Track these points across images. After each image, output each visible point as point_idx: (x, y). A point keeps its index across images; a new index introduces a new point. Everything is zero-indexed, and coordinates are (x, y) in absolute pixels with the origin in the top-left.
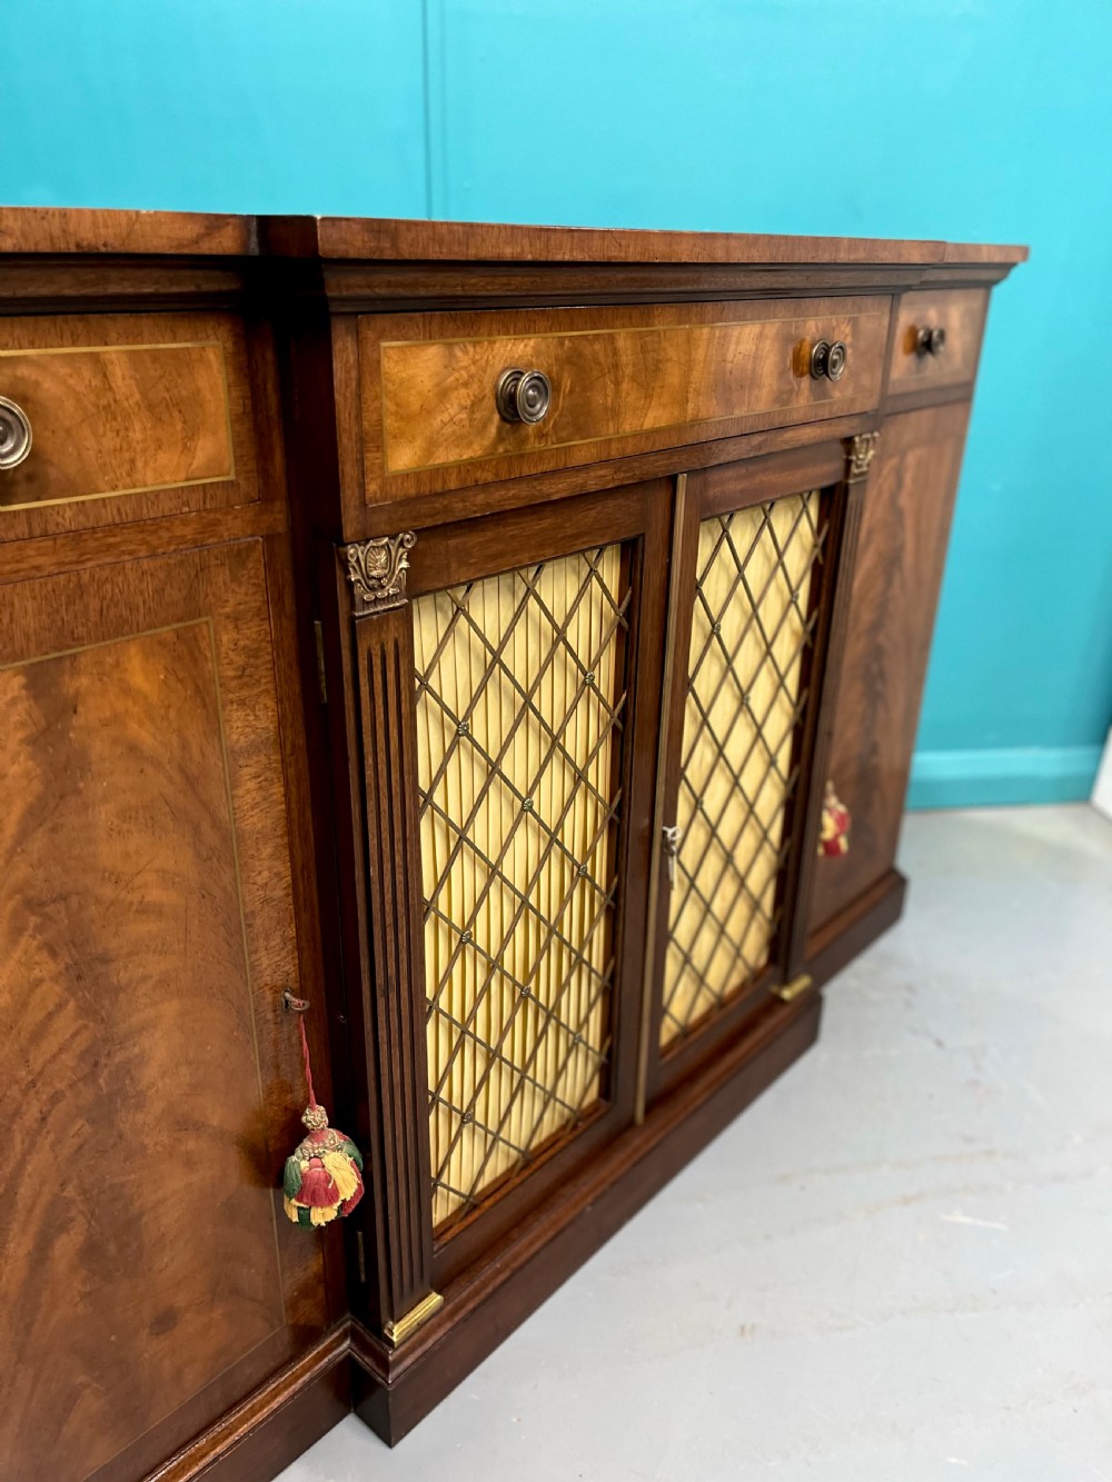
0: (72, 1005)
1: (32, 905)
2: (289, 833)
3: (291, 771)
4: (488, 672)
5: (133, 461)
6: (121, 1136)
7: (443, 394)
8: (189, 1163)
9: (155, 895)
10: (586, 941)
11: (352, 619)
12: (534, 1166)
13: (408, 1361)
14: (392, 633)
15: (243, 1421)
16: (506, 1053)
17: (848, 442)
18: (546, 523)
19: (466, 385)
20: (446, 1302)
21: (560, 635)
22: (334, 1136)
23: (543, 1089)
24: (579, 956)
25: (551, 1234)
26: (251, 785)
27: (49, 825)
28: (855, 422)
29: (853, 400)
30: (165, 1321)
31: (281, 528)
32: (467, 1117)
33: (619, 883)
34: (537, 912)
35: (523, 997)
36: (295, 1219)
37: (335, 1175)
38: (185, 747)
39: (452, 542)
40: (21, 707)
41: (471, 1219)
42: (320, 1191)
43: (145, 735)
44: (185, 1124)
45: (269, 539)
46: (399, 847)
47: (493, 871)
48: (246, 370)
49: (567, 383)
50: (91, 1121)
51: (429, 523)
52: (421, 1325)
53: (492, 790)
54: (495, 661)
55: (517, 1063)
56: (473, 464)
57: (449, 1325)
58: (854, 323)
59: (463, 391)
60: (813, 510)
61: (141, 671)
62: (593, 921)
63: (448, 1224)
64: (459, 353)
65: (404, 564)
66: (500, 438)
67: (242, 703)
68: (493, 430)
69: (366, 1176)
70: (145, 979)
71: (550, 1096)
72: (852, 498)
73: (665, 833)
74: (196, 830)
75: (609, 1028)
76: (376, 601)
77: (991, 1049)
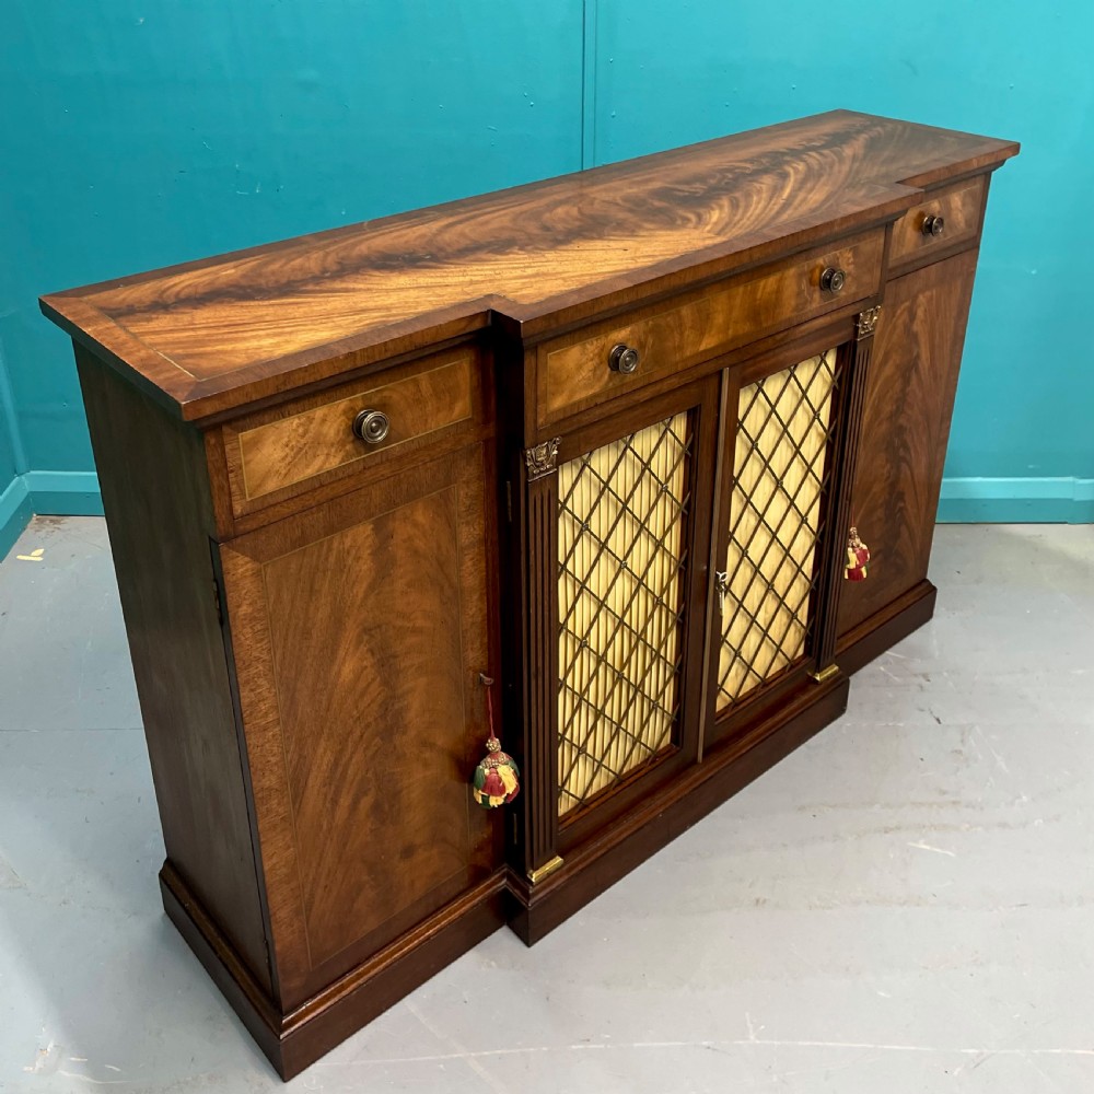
0: (379, 679)
1: (366, 631)
2: (487, 586)
3: (490, 555)
4: (601, 493)
5: (426, 420)
6: (395, 748)
7: (579, 367)
8: (426, 765)
9: (420, 623)
10: (662, 643)
11: (527, 483)
12: (625, 784)
13: (541, 895)
14: (548, 486)
15: (444, 918)
16: (607, 712)
17: (856, 318)
18: (635, 414)
19: (592, 360)
20: (565, 863)
21: (646, 466)
22: (503, 757)
23: (632, 736)
24: (658, 652)
25: (635, 828)
26: (470, 563)
27: (376, 592)
28: (858, 306)
29: (856, 294)
30: (408, 852)
31: (493, 435)
32: (582, 750)
33: (685, 608)
34: (630, 627)
35: (619, 678)
36: (480, 802)
37: (504, 778)
38: (439, 548)
39: (582, 434)
40: (370, 540)
41: (582, 814)
42: (495, 787)
43: (420, 544)
44: (426, 744)
45: (486, 442)
46: (546, 596)
47: (601, 604)
48: (481, 367)
49: (650, 341)
50: (382, 739)
51: (570, 430)
52: (549, 874)
53: (602, 557)
54: (605, 487)
55: (615, 719)
56: (595, 396)
57: (566, 877)
58: (855, 251)
59: (590, 363)
60: (831, 360)
61: (421, 516)
62: (668, 631)
63: (568, 815)
64: (588, 346)
65: (555, 452)
66: (610, 378)
67: (468, 523)
68: (606, 377)
69: (520, 780)
70: (413, 665)
71: (636, 740)
72: (860, 349)
73: (717, 576)
74: (442, 588)
75: (679, 698)
76: (541, 472)
77: (977, 728)
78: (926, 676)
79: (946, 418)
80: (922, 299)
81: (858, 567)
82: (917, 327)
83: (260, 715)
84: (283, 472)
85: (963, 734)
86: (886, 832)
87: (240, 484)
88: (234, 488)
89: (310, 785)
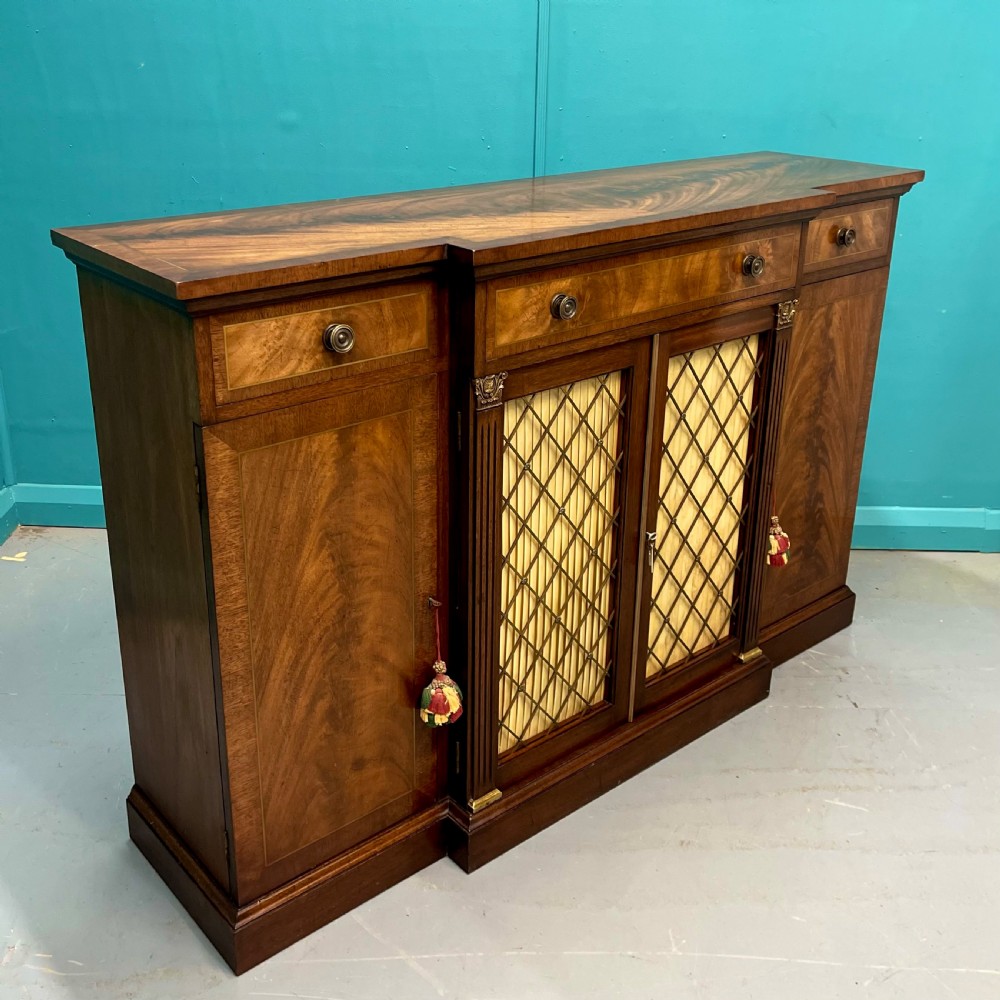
0: (337, 585)
1: (328, 535)
2: (438, 514)
3: (441, 483)
4: (542, 437)
5: (387, 343)
6: (350, 656)
7: (524, 308)
8: (378, 680)
9: (377, 537)
10: (597, 595)
11: (475, 412)
12: (561, 731)
13: (480, 823)
14: (494, 417)
16: (545, 655)
17: (775, 307)
18: (575, 363)
19: (535, 304)
20: (503, 797)
21: (584, 419)
22: (447, 679)
23: (568, 684)
24: (593, 604)
25: (568, 774)
26: (422, 488)
27: (338, 500)
28: (777, 295)
29: (774, 284)
30: (359, 764)
31: (446, 368)
32: (521, 688)
33: (617, 563)
34: (567, 574)
35: (556, 623)
36: (426, 720)
37: (448, 697)
38: (396, 467)
39: (526, 375)
40: (335, 448)
41: (520, 752)
42: (441, 706)
43: (379, 461)
44: (378, 658)
45: (440, 374)
46: (491, 524)
47: (541, 546)
48: (437, 302)
49: (588, 296)
50: (339, 645)
51: (515, 367)
52: (489, 805)
53: (542, 499)
54: (545, 432)
55: (552, 663)
56: (538, 339)
57: (504, 809)
58: (774, 244)
59: (534, 306)
60: (753, 347)
61: (381, 434)
62: (602, 584)
63: (507, 753)
64: (533, 290)
65: (501, 386)
66: (552, 325)
67: (422, 449)
68: (548, 322)
69: (464, 702)
70: (369, 578)
71: (572, 689)
72: (779, 339)
73: (648, 536)
74: (397, 508)
75: (611, 654)
76: (487, 404)
77: (891, 711)
78: (844, 670)
79: (862, 426)
80: (837, 307)
81: (780, 553)
82: (832, 334)
83: (231, 599)
84: (261, 369)
85: (877, 715)
86: (804, 791)
87: (223, 373)
88: (217, 375)
89: (272, 678)
